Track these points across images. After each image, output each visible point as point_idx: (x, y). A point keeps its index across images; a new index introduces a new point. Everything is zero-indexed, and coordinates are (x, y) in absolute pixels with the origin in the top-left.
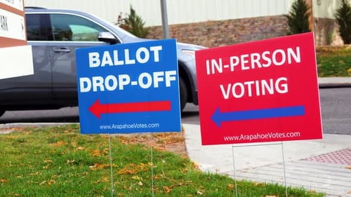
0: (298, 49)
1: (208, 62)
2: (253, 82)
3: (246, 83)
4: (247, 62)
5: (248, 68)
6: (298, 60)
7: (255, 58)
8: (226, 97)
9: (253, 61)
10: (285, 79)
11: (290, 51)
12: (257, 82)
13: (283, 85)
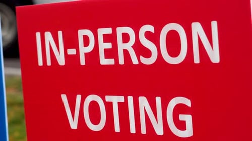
0: (214, 25)
1: (38, 35)
2: (122, 99)
3: (108, 98)
4: (109, 45)
5: (111, 62)
6: (215, 56)
7: (126, 38)
8: (74, 125)
9: (121, 46)
10: (187, 102)
11: (197, 28)
12: (130, 99)
13: (182, 117)
